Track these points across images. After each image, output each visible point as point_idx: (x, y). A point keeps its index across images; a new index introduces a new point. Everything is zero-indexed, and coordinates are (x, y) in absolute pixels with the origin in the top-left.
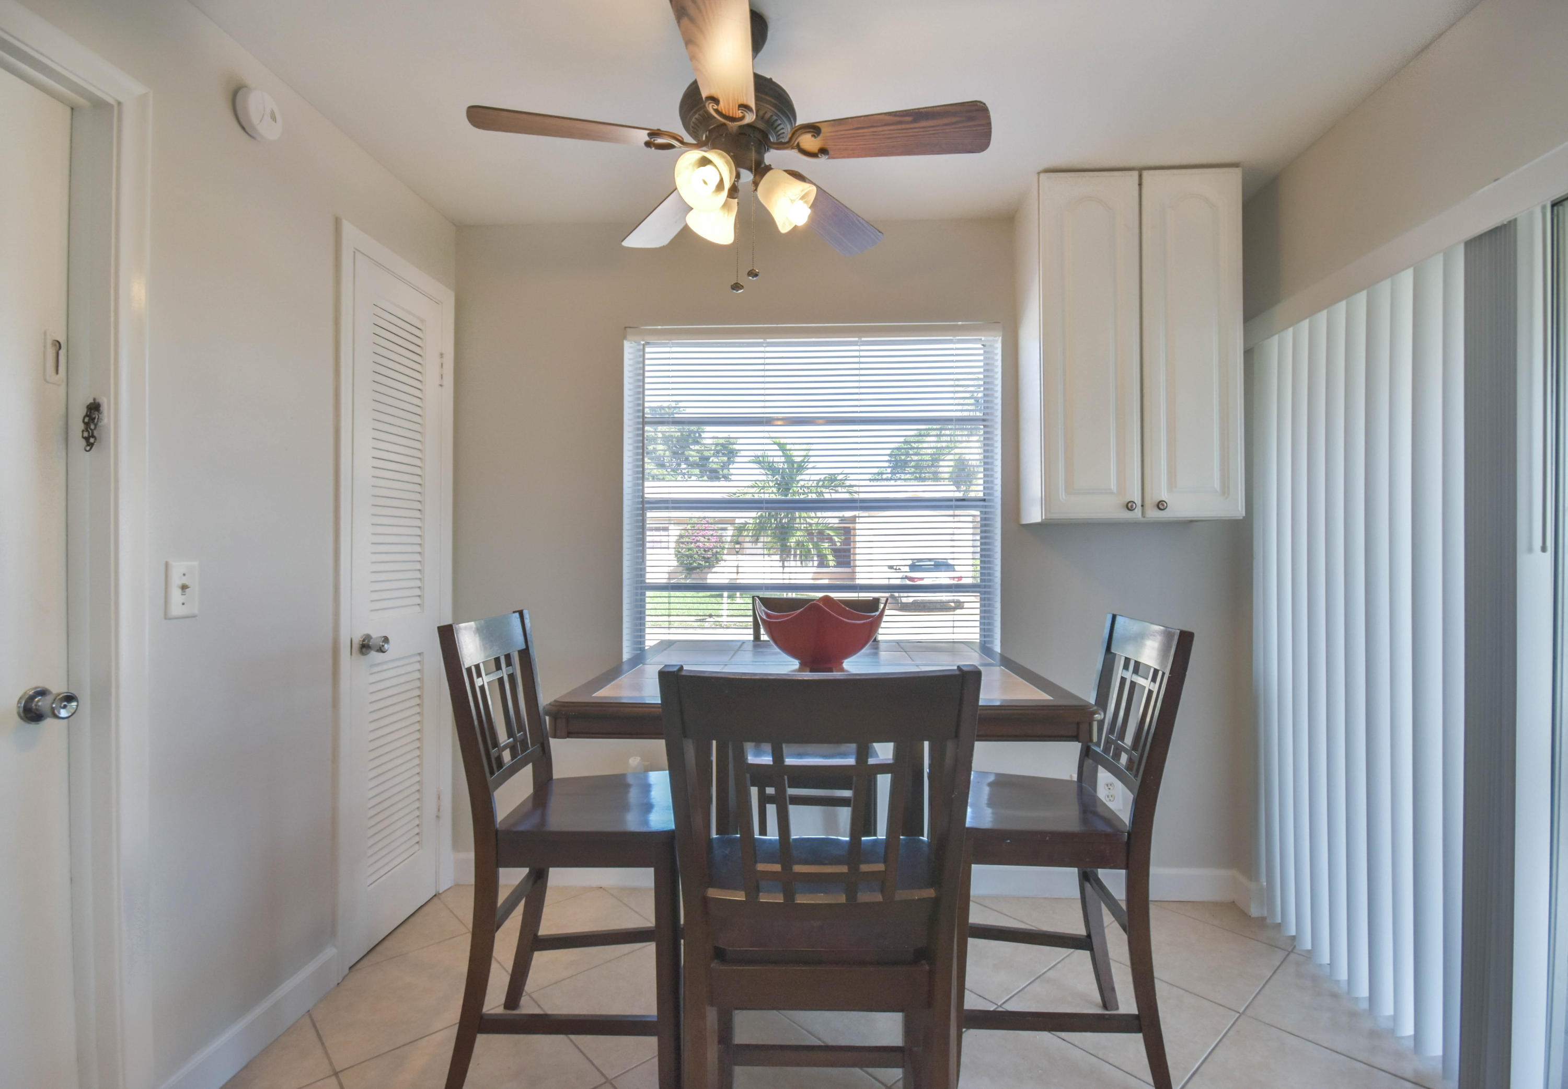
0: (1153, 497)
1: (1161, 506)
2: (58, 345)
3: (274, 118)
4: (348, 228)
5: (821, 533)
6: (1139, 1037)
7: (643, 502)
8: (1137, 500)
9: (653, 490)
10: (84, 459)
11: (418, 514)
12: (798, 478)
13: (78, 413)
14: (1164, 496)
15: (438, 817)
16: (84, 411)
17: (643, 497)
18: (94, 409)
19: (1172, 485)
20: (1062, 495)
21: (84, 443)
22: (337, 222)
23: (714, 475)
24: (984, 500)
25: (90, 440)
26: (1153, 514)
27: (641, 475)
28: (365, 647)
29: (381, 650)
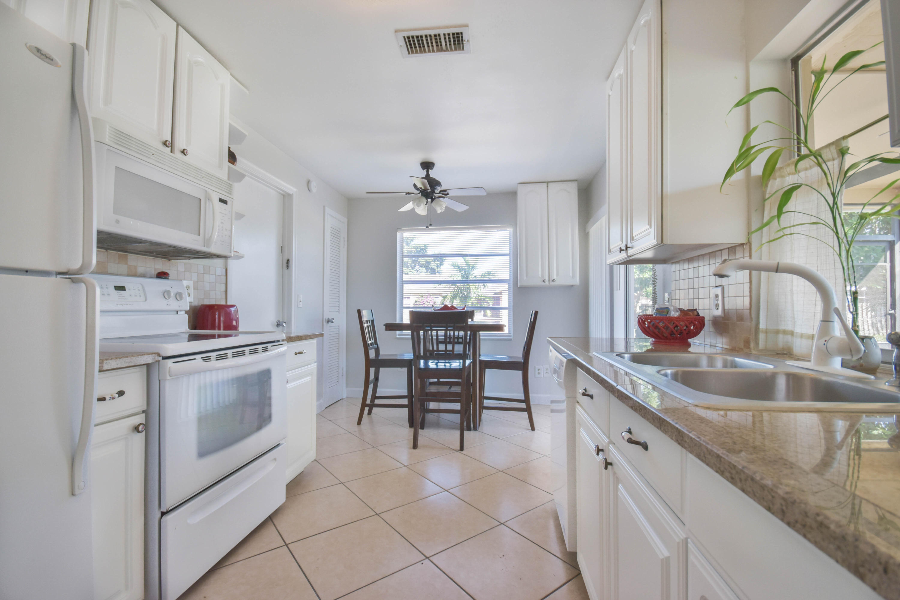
0: (552, 279)
1: (553, 281)
2: (282, 247)
3: (315, 187)
4: (327, 208)
5: (484, 300)
6: (526, 413)
7: (403, 282)
8: (547, 279)
9: (406, 278)
10: (286, 271)
11: (338, 285)
12: (472, 273)
13: (285, 261)
14: (555, 278)
15: (342, 375)
16: (286, 261)
17: (403, 280)
18: (288, 261)
19: (557, 275)
20: (525, 278)
21: (286, 268)
22: (324, 207)
23: (433, 272)
24: (509, 280)
25: (288, 267)
26: (552, 284)
27: (402, 272)
28: (328, 321)
29: (332, 322)
